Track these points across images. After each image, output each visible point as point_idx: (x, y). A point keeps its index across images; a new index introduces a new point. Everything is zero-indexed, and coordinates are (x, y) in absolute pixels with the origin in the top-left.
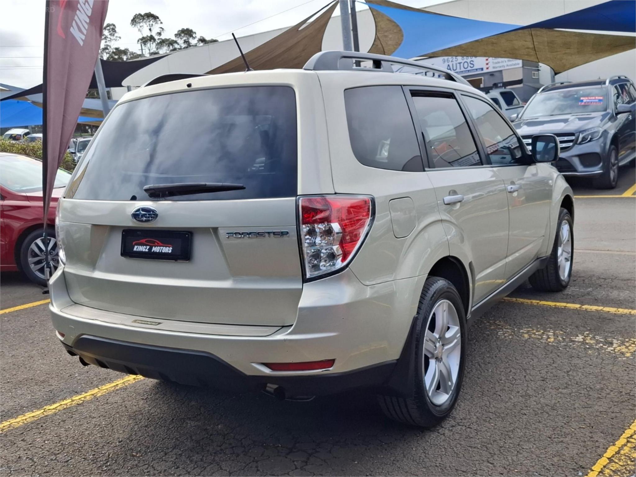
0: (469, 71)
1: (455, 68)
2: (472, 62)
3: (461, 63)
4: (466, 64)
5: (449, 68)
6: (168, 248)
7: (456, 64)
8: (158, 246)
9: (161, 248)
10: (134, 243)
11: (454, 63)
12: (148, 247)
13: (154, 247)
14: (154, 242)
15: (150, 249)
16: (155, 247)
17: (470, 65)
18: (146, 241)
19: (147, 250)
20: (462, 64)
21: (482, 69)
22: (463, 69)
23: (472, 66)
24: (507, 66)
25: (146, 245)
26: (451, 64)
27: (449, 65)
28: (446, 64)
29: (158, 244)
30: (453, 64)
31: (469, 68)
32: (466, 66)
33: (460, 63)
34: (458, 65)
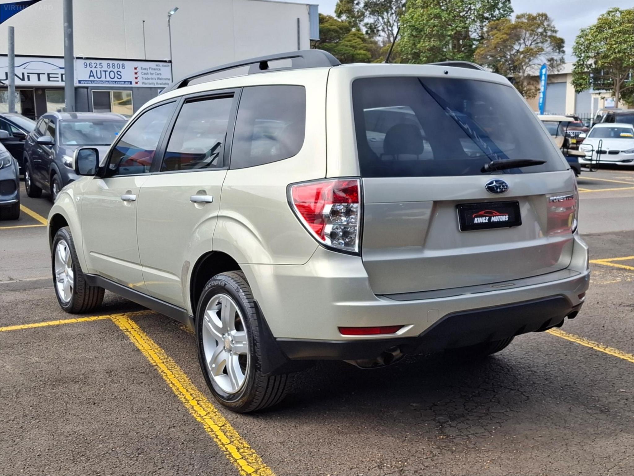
0: (116, 82)
1: (99, 76)
2: (119, 73)
3: (107, 71)
4: (112, 74)
5: (92, 74)
6: (504, 216)
7: (101, 71)
8: (496, 216)
9: (499, 217)
10: (473, 216)
11: (99, 70)
12: (487, 218)
13: (492, 218)
14: (492, 213)
15: (490, 219)
16: (494, 216)
17: (116, 75)
18: (485, 213)
19: (487, 221)
20: (107, 73)
21: (131, 83)
22: (108, 79)
23: (119, 77)
24: (157, 84)
25: (486, 216)
26: (94, 70)
27: (91, 71)
28: (89, 69)
29: (496, 214)
30: (96, 71)
31: (116, 79)
32: (112, 76)
33: (105, 71)
34: (103, 73)
